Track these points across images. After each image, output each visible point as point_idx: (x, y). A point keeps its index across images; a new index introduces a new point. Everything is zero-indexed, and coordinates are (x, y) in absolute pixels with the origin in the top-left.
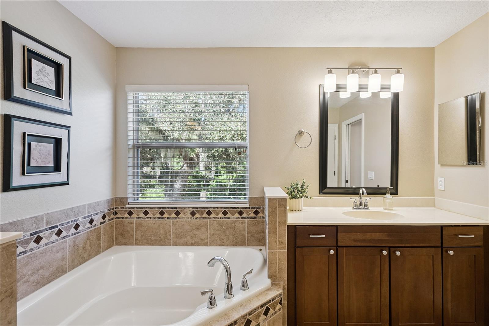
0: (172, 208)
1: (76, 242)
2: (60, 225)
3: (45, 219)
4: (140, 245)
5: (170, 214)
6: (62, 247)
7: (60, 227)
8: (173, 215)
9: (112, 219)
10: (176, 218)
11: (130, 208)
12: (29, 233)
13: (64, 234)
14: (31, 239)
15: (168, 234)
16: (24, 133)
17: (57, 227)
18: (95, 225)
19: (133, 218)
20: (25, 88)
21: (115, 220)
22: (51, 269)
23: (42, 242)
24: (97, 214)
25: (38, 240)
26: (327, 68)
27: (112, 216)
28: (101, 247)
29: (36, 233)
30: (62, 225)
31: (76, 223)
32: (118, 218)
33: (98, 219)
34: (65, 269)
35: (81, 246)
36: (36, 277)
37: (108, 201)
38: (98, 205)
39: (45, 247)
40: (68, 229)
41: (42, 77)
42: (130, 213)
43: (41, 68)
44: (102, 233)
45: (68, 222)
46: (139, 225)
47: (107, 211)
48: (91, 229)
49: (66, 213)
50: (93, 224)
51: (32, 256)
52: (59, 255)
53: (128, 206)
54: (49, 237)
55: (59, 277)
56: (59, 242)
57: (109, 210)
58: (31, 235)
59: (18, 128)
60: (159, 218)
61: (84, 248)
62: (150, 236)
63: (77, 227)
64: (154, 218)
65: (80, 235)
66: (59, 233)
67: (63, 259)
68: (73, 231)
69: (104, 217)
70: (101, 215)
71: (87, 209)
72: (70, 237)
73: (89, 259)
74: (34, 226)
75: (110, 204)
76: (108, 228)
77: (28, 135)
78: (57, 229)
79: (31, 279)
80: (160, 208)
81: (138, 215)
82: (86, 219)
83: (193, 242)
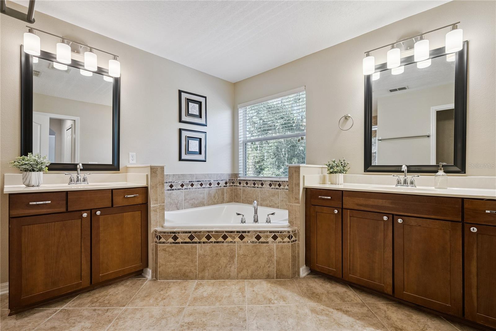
0: (259, 181)
1: (210, 192)
2: (202, 181)
3: (195, 176)
4: (244, 203)
5: (258, 185)
6: (203, 192)
7: (202, 182)
8: (260, 186)
9: (232, 186)
10: (261, 188)
11: (240, 180)
12: (188, 181)
13: (204, 186)
14: (190, 184)
15: (258, 198)
16: (186, 136)
17: (201, 181)
18: (220, 187)
19: (241, 186)
20: (186, 116)
21: (233, 187)
22: (198, 201)
23: (194, 187)
24: (222, 180)
25: (192, 185)
26: (365, 53)
27: (232, 184)
28: (224, 200)
29: (191, 182)
30: (203, 181)
31: (210, 182)
32: (235, 186)
33: (222, 184)
34: (204, 204)
35: (213, 195)
36: (191, 202)
37: (229, 175)
38: (223, 175)
39: (195, 189)
40: (206, 184)
41: (193, 109)
42: (240, 183)
43: (193, 106)
44: (225, 192)
45: (206, 181)
46: (244, 191)
47: (228, 180)
48: (218, 188)
49: (205, 175)
50: (220, 185)
51: (190, 191)
52: (202, 196)
53: (238, 179)
54: (197, 185)
55: (201, 206)
56: (201, 189)
57: (229, 180)
58: (189, 182)
59: (184, 134)
60: (253, 187)
61: (214, 197)
62: (249, 198)
63: (210, 184)
64: (251, 187)
65: (212, 189)
66: (201, 185)
67: (204, 198)
68: (208, 186)
69: (226, 183)
70: (224, 182)
71: (216, 176)
72: (207, 189)
73: (216, 204)
74: (191, 178)
75: (230, 177)
76: (229, 190)
77: (187, 137)
78: (201, 183)
79: (190, 202)
80: (253, 180)
81: (243, 185)
82: (215, 182)
83: (271, 205)
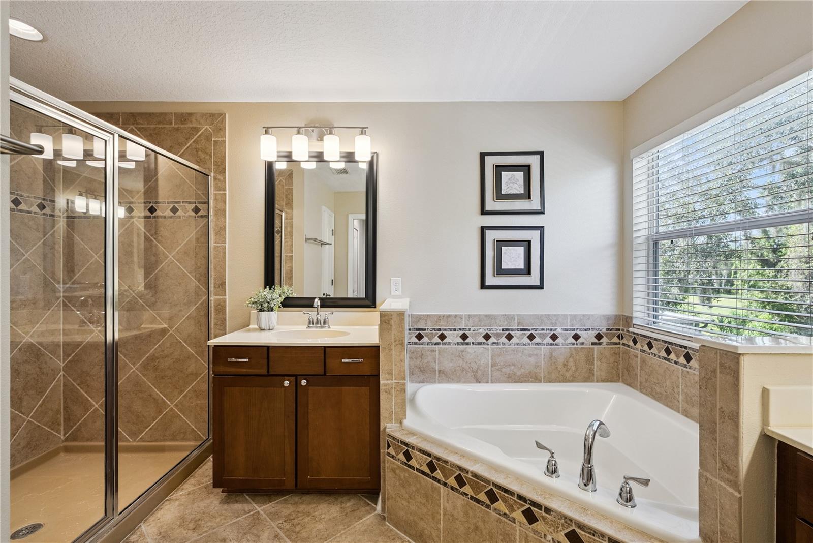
0: (681, 346)
1: (554, 354)
2: (532, 329)
3: (516, 319)
4: (644, 394)
5: (678, 356)
6: (535, 353)
7: (533, 332)
8: (682, 360)
9: (616, 344)
10: (685, 366)
11: (634, 333)
12: (501, 328)
13: (537, 340)
14: (503, 334)
15: (676, 390)
16: (494, 240)
17: (529, 330)
18: (583, 344)
19: (637, 349)
20: (494, 201)
21: (622, 346)
22: (523, 370)
23: (513, 340)
24: (585, 330)
25: (509, 337)
27: (615, 340)
28: (593, 374)
29: (507, 330)
30: (536, 330)
31: (552, 333)
32: (624, 344)
33: (588, 337)
34: (539, 377)
35: (561, 360)
36: (507, 370)
37: (608, 318)
38: (589, 319)
39: (516, 346)
40: (543, 336)
41: (511, 184)
42: (635, 342)
43: (510, 177)
44: (595, 356)
45: (543, 330)
46: (643, 361)
47: (604, 330)
48: (576, 346)
49: (540, 318)
50: (580, 340)
51: (504, 349)
52: (532, 360)
53: (631, 330)
54: (519, 338)
55: (532, 382)
56: (531, 346)
57: (608, 329)
58: (503, 330)
59: (491, 236)
60: (665, 358)
61: (565, 365)
62: (655, 384)
63: (554, 337)
64: (659, 357)
65: (559, 348)
66: (531, 337)
67: (537, 366)
68: (548, 340)
69: (599, 337)
70: (593, 334)
71: (569, 320)
72: (546, 346)
73: (569, 381)
74: (506, 323)
75: (610, 322)
76: (607, 353)
77: (497, 241)
78: (529, 333)
79: (504, 370)
80: (665, 342)
81: (642, 346)
82: (568, 332)
